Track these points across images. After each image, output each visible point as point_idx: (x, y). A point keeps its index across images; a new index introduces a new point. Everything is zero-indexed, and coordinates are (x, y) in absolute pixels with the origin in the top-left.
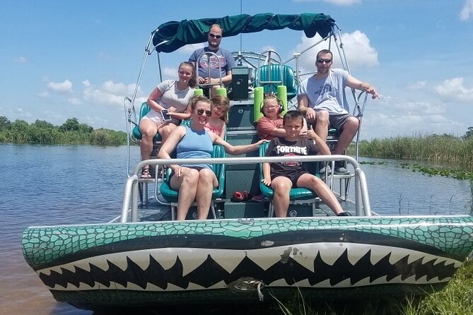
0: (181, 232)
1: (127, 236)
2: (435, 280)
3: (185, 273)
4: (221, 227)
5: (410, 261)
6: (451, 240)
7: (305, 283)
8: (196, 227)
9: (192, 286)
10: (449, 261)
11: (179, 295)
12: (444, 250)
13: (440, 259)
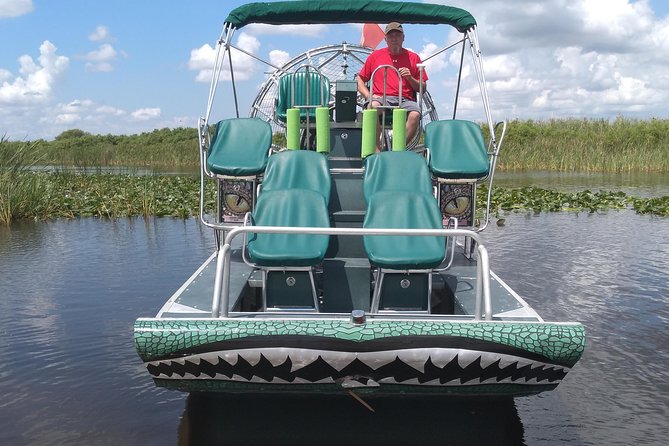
0: (292, 333)
1: (238, 334)
2: (546, 382)
3: (293, 369)
4: (333, 328)
5: (518, 366)
6: (558, 349)
7: (415, 381)
8: (307, 328)
9: (298, 380)
10: (557, 367)
11: (283, 387)
12: (551, 358)
13: (548, 366)
